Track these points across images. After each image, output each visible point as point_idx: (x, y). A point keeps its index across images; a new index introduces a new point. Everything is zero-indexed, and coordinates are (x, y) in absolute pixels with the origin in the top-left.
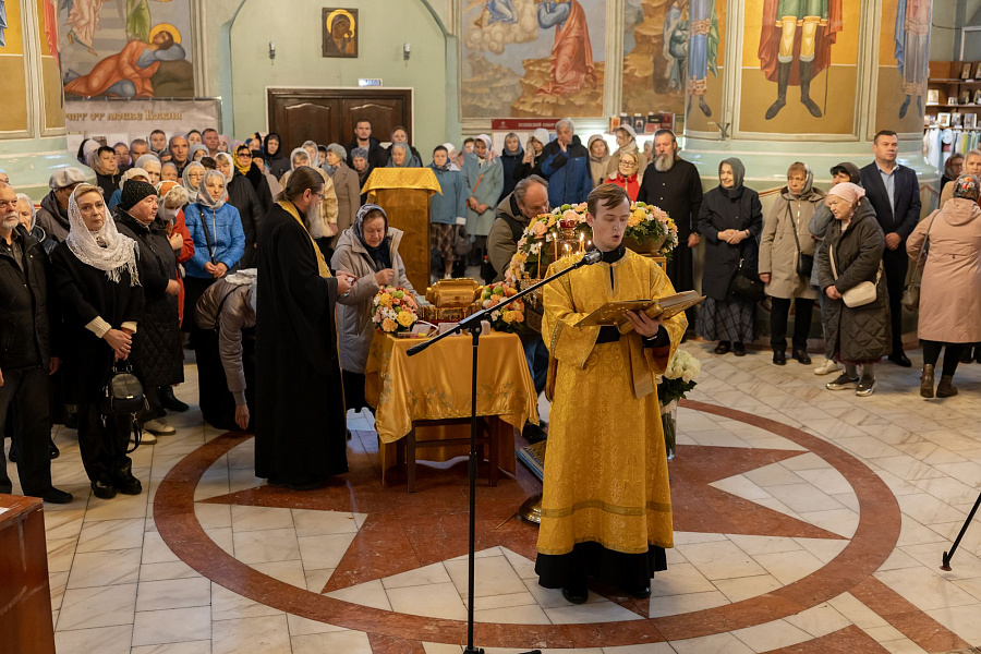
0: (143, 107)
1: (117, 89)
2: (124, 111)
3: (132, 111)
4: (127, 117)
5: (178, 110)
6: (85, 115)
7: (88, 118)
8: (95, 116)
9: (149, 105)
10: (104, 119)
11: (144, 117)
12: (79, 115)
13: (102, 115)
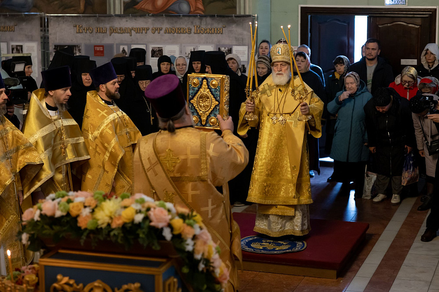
0: (192, 23)
1: (176, 8)
2: (177, 26)
3: (183, 26)
4: (180, 31)
5: (220, 26)
6: (148, 29)
7: (150, 32)
8: (155, 30)
9: (197, 21)
10: (162, 32)
11: (193, 31)
12: (143, 29)
13: (161, 29)
